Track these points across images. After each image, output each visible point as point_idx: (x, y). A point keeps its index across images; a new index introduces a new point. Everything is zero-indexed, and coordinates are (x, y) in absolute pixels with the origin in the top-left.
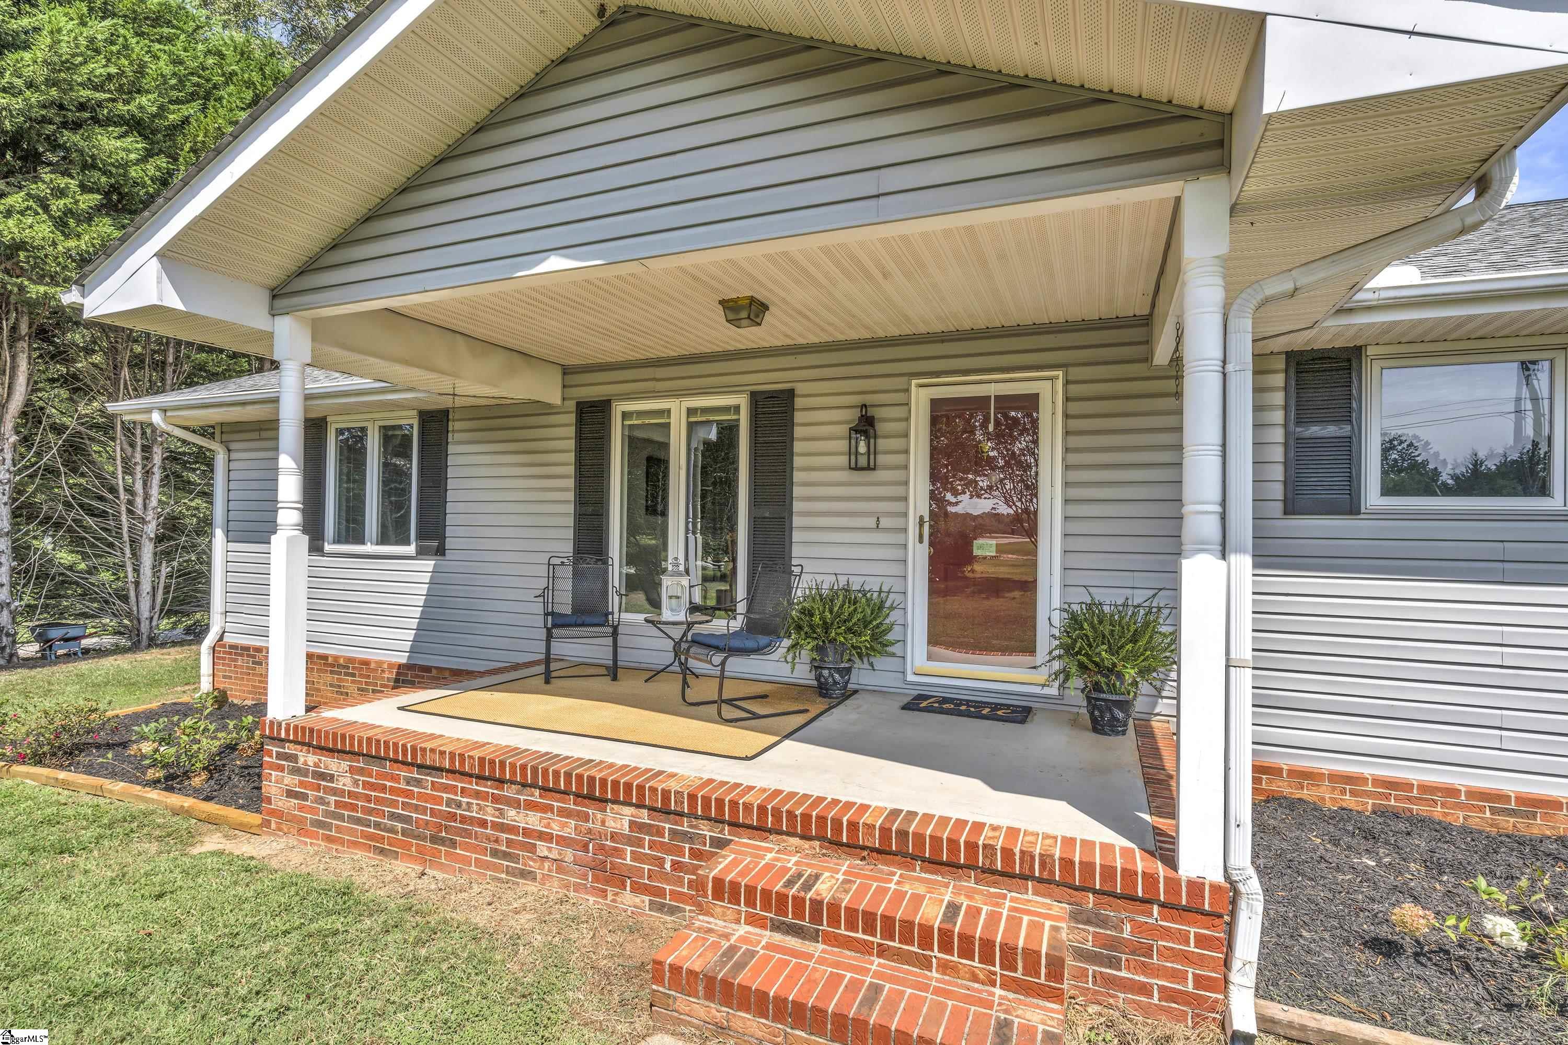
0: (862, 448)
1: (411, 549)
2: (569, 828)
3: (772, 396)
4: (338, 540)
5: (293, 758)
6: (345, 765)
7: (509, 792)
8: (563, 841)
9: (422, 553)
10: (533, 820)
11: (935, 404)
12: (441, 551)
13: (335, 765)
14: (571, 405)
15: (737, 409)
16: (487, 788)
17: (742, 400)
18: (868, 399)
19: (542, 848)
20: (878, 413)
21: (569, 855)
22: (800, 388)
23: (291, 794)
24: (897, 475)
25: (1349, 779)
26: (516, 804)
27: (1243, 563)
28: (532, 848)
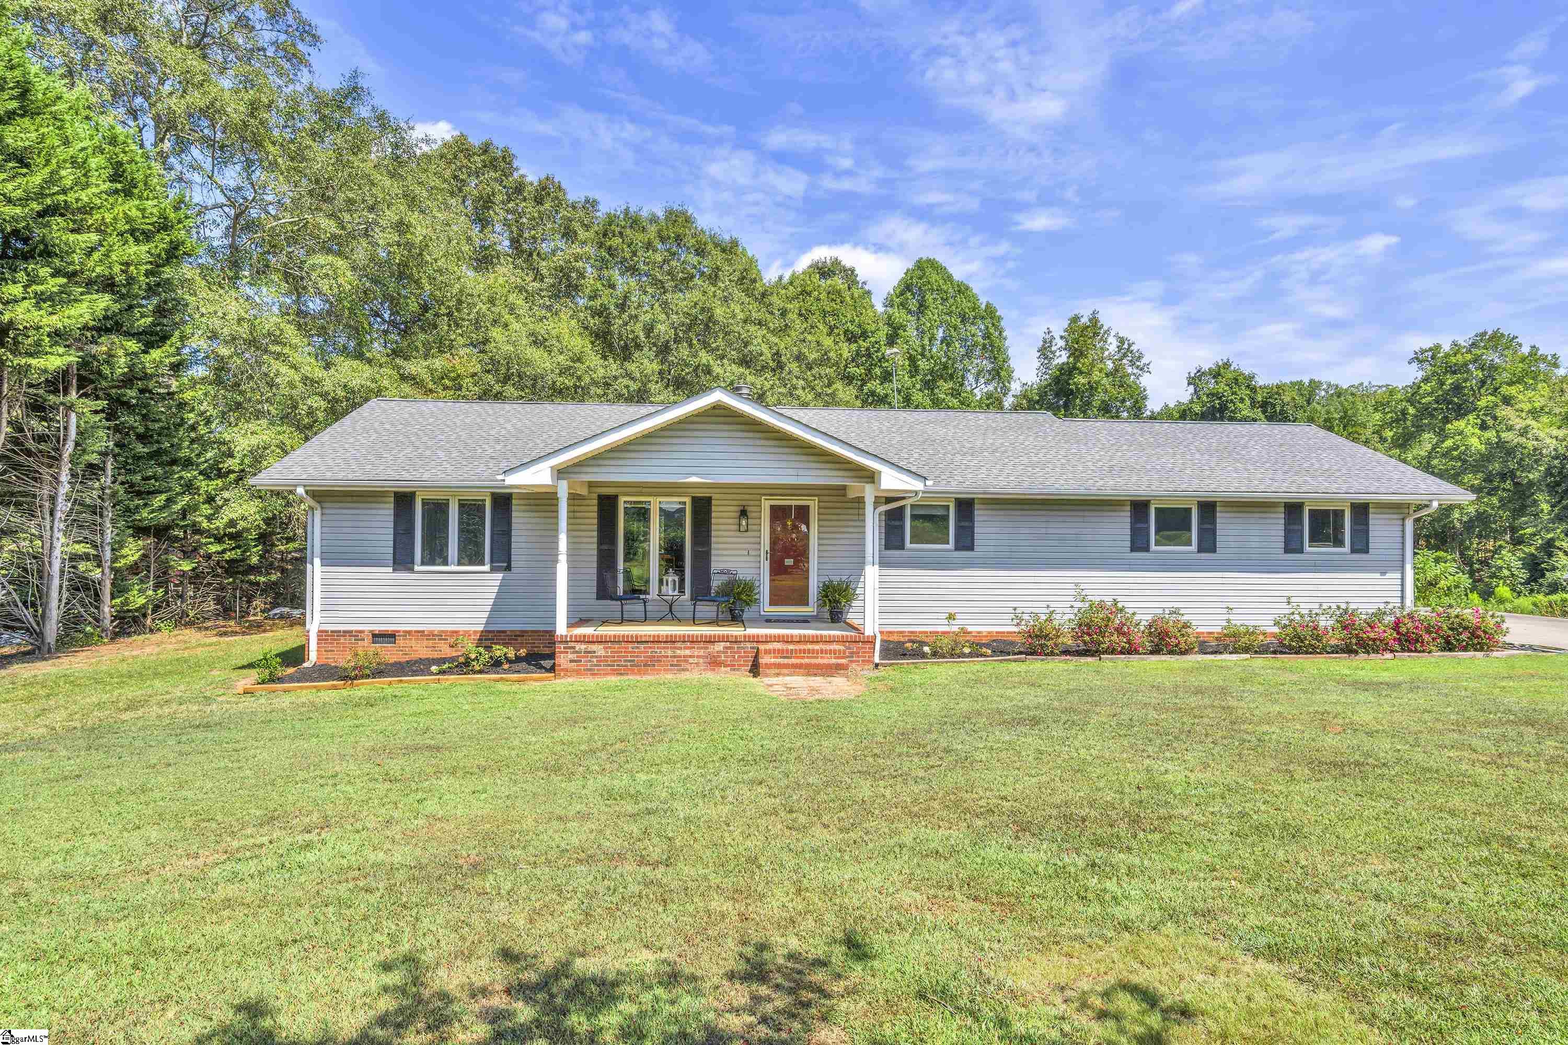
0: (744, 523)
1: (487, 568)
2: (702, 653)
3: (701, 499)
4: (423, 563)
5: (574, 648)
6: (601, 647)
7: (679, 645)
8: (698, 657)
9: (493, 570)
10: (688, 652)
11: (772, 507)
12: (508, 568)
13: (594, 647)
14: (595, 496)
15: (684, 503)
16: (669, 645)
17: (688, 500)
18: (744, 503)
19: (691, 660)
20: (749, 509)
21: (701, 661)
22: (714, 496)
23: (571, 661)
24: (756, 534)
25: (901, 632)
26: (680, 648)
27: (877, 567)
28: (687, 661)
